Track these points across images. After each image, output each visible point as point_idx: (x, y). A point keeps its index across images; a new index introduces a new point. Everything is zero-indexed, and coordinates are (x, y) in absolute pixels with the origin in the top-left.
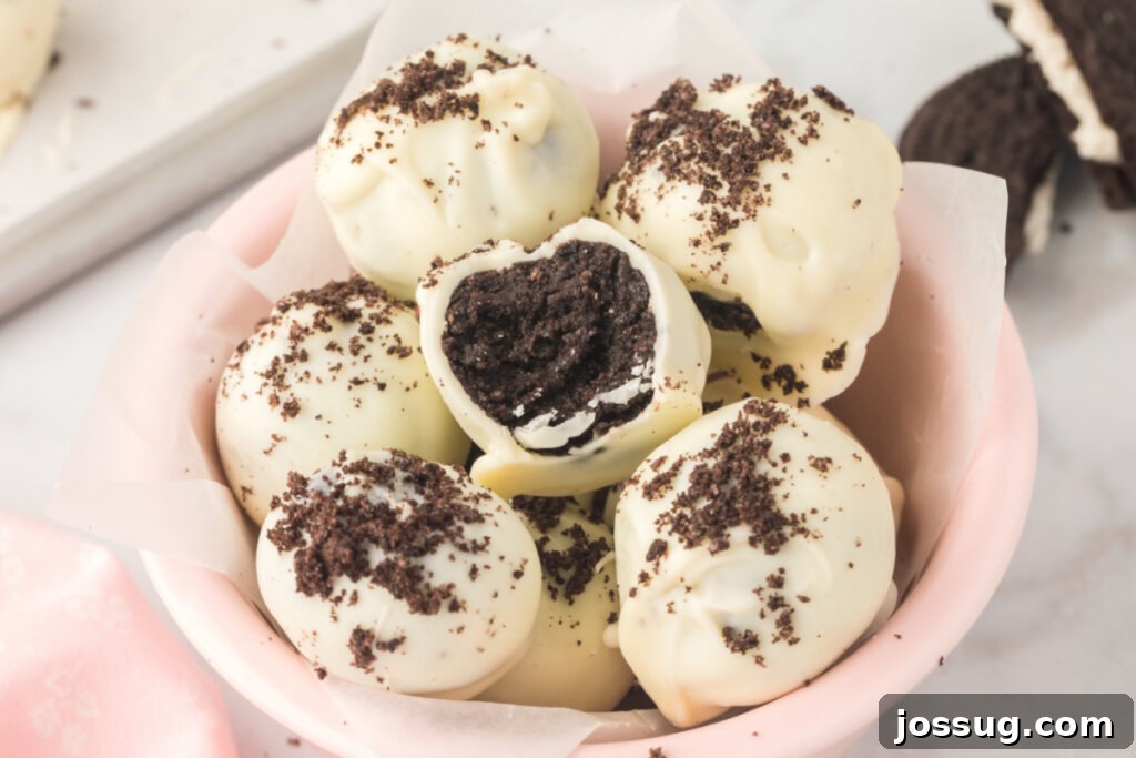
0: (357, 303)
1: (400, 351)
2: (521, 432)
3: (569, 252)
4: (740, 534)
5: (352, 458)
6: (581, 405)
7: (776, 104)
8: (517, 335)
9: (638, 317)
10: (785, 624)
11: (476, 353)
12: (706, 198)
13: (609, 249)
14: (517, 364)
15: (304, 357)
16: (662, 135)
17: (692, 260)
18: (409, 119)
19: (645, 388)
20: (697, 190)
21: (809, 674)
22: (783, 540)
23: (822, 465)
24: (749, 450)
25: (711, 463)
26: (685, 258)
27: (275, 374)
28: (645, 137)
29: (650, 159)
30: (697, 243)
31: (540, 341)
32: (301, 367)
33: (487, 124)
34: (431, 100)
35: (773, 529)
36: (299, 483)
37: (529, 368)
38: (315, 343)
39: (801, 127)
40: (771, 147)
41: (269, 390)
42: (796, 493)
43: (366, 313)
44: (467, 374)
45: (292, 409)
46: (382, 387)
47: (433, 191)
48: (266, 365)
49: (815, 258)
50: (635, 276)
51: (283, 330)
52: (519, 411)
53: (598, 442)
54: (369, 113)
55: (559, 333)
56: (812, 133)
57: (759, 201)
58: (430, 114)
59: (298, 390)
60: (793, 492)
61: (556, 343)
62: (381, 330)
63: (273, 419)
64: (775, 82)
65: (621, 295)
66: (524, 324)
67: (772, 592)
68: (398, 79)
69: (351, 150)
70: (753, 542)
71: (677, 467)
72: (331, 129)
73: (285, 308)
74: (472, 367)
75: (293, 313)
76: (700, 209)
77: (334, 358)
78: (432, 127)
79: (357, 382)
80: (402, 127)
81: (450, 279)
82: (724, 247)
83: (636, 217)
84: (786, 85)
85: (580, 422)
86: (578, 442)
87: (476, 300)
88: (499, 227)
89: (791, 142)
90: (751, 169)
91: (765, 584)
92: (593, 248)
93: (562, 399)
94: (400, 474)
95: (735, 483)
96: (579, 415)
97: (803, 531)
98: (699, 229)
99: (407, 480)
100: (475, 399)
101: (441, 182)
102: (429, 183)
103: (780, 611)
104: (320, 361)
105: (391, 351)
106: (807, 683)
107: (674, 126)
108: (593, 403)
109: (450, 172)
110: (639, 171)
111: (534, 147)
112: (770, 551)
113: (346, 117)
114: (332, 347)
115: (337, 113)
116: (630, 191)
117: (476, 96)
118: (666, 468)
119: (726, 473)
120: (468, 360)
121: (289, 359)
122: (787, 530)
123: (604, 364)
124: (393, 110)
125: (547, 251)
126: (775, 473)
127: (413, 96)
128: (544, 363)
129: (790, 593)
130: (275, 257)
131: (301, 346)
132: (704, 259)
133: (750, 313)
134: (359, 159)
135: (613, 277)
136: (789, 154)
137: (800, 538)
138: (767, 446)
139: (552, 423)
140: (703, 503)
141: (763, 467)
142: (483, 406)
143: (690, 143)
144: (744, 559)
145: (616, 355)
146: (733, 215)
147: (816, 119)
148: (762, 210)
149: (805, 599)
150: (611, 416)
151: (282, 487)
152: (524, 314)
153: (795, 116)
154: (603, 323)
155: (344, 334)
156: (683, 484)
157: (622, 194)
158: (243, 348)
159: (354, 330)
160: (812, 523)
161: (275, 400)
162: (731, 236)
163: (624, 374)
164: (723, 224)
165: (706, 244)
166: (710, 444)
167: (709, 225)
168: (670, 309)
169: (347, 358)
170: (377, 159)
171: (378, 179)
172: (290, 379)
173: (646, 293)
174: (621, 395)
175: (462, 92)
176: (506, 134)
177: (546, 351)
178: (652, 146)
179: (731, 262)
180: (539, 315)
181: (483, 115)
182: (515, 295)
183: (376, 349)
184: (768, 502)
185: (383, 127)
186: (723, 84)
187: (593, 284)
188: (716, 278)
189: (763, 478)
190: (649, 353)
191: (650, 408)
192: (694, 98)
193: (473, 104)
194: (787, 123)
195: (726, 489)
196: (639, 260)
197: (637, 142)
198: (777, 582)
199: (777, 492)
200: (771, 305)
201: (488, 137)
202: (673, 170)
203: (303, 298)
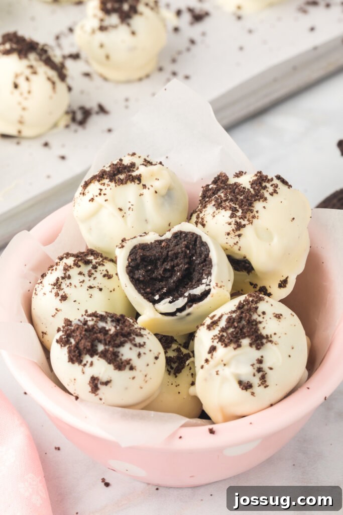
0: (91, 258)
1: (108, 276)
2: (157, 306)
3: (178, 235)
4: (246, 342)
5: (90, 312)
6: (182, 295)
7: (261, 180)
8: (156, 268)
9: (205, 260)
10: (263, 378)
11: (140, 274)
12: (232, 216)
13: (193, 234)
14: (156, 279)
15: (69, 277)
16: (214, 194)
17: (226, 241)
18: (113, 184)
19: (207, 288)
20: (229, 213)
21: (272, 401)
22: (262, 344)
23: (278, 316)
24: (249, 310)
25: (234, 315)
26: (224, 240)
27: (57, 284)
28: (207, 194)
29: (210, 202)
30: (228, 234)
31: (165, 270)
32: (68, 282)
33: (144, 186)
34: (122, 177)
35: (259, 341)
36: (68, 322)
37: (161, 280)
38: (74, 272)
39: (271, 189)
40: (259, 196)
41: (55, 291)
42: (268, 327)
43: (94, 262)
44: (136, 282)
45: (64, 298)
46: (101, 290)
47: (122, 213)
48: (53, 281)
49: (276, 240)
50: (204, 244)
51: (61, 267)
52: (157, 297)
53: (188, 311)
54: (96, 182)
55: (173, 267)
56: (275, 192)
57: (254, 217)
58: (122, 182)
59: (66, 290)
60: (267, 326)
61: (172, 271)
62: (100, 268)
63: (56, 302)
64: (260, 172)
65: (198, 251)
66: (159, 263)
67: (257, 365)
68: (108, 169)
69: (89, 196)
70: (251, 345)
71: (220, 318)
72: (80, 189)
73: (61, 259)
74: (138, 280)
75: (65, 260)
76: (230, 220)
77: (81, 278)
78: (122, 188)
79: (91, 287)
80: (110, 188)
81: (129, 246)
82: (239, 236)
83: (204, 225)
84: (264, 173)
85: (181, 302)
86: (180, 310)
87: (140, 253)
88: (148, 228)
89: (267, 195)
90: (251, 204)
91: (255, 362)
92: (187, 234)
93: (174, 292)
94: (109, 319)
95: (244, 322)
96: (181, 299)
97: (271, 341)
98: (229, 229)
99: (112, 321)
100: (139, 291)
101: (125, 209)
102: (121, 210)
103: (261, 374)
104: (76, 279)
105: (104, 276)
106: (272, 405)
107: (219, 190)
108: (186, 294)
109: (129, 205)
110: (205, 207)
111: (163, 196)
112: (258, 349)
113: (87, 184)
114: (80, 273)
115: (83, 183)
116: (201, 215)
117: (140, 175)
118: (216, 318)
119: (240, 319)
120: (136, 276)
121: (63, 278)
122: (264, 341)
123: (191, 280)
124: (106, 181)
125: (168, 235)
126: (260, 319)
127: (115, 175)
128: (167, 279)
129: (265, 366)
130: (56, 241)
131: (68, 273)
132: (231, 240)
133: (250, 263)
134: (92, 200)
135: (195, 244)
136: (266, 199)
137: (269, 344)
138: (257, 308)
139: (170, 302)
140: (231, 330)
141: (255, 317)
142: (142, 295)
143: (226, 194)
144: (247, 352)
145: (196, 276)
146: (243, 223)
147: (277, 186)
148: (255, 221)
149: (271, 369)
150: (194, 300)
151: (61, 324)
152: (159, 259)
153: (268, 185)
154: (191, 263)
155: (85, 269)
156: (223, 323)
157: (198, 217)
158: (43, 276)
159: (90, 267)
160: (274, 338)
161: (57, 295)
162: (242, 231)
163: (199, 282)
164: (239, 226)
165: (232, 234)
166: (234, 309)
167: (233, 227)
168: (217, 257)
169: (87, 278)
170: (100, 200)
171: (100, 207)
172: (63, 286)
173: (208, 250)
174: (198, 291)
175: (134, 174)
176: (152, 190)
177: (168, 274)
178: (210, 197)
179: (242, 242)
180: (165, 260)
181: (143, 182)
182: (155, 252)
183: (98, 275)
184: (257, 330)
185: (102, 187)
186: (239, 174)
187: (187, 247)
188: (236, 248)
189: (255, 321)
190: (209, 274)
191: (209, 296)
192: (227, 179)
193: (139, 178)
194: (265, 188)
195: (241, 325)
196: (205, 238)
197: (204, 196)
198: (260, 361)
199: (260, 326)
200: (258, 260)
201: (145, 191)
202: (219, 205)
203: (68, 255)
